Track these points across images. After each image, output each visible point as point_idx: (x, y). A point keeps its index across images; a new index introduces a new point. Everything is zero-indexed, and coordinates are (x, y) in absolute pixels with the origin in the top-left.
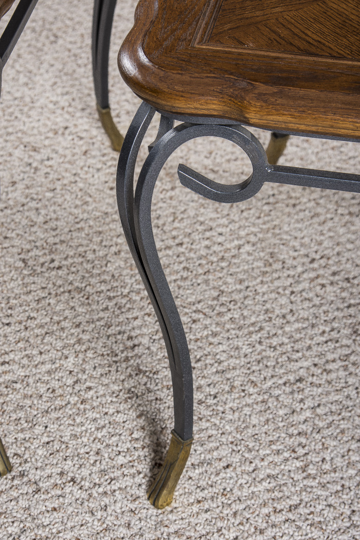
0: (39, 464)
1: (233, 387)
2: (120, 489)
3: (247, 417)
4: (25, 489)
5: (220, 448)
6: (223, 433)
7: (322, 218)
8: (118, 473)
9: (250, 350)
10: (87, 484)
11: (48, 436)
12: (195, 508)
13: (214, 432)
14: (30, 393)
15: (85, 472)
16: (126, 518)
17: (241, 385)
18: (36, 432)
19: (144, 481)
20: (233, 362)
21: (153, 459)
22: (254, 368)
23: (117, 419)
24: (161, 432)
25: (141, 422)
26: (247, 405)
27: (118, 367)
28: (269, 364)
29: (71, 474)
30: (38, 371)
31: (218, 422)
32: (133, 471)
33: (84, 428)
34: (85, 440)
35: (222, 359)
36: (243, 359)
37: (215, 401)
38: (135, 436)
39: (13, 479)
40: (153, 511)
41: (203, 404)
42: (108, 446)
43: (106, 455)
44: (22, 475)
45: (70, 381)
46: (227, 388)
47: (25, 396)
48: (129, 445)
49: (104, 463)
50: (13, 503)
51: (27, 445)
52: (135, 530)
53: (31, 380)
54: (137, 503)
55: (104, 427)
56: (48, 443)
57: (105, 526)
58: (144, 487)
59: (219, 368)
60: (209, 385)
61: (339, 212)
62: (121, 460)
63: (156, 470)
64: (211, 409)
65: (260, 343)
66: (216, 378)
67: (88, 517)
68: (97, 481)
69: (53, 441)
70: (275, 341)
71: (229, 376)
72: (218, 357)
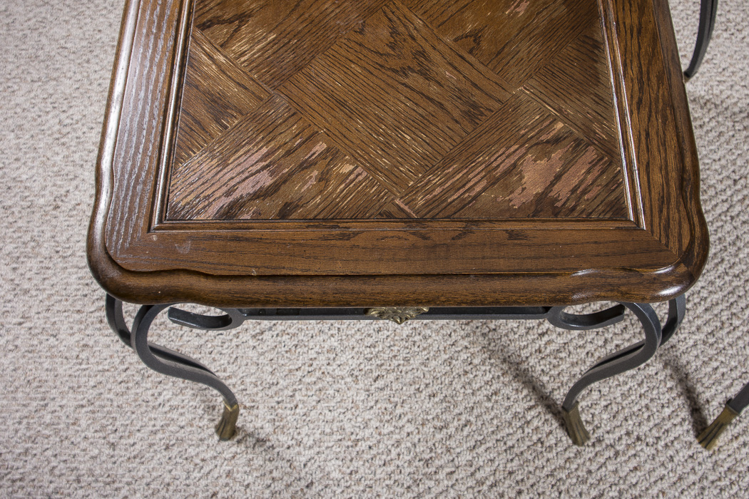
0: (608, 428)
1: (723, 323)
2: (675, 438)
3: (743, 350)
4: (607, 454)
5: (734, 384)
6: (731, 370)
7: (727, 136)
8: (668, 425)
9: (722, 283)
10: (650, 440)
11: (605, 400)
12: (735, 444)
13: (725, 370)
14: (575, 360)
15: (645, 428)
16: (690, 466)
17: (728, 319)
18: (595, 397)
19: (690, 427)
20: (715, 297)
21: (690, 406)
22: (732, 300)
23: (650, 373)
24: (686, 378)
25: (669, 371)
26: (739, 338)
27: (631, 320)
28: (741, 294)
29: (635, 433)
30: (573, 337)
31: (723, 360)
32: (679, 420)
33: (628, 386)
34: (633, 397)
35: (705, 295)
36: (720, 293)
37: (714, 340)
38: (669, 385)
39: (594, 445)
40: (706, 453)
41: (708, 345)
42: (652, 400)
43: (655, 410)
44: (599, 441)
45: (601, 343)
46: (719, 324)
47: (573, 365)
48: (667, 396)
49: (655, 417)
50: (604, 469)
51: (592, 411)
52: (700, 473)
53: (571, 348)
54: (692, 449)
55: (642, 382)
56: (607, 406)
57: (678, 475)
58: (691, 432)
59: (706, 305)
60: (705, 324)
61: (737, 128)
62: (667, 411)
63: (695, 415)
64: (714, 348)
65: (727, 274)
66: (707, 316)
67: (663, 471)
68: (657, 435)
69: (611, 404)
70: (736, 270)
71: (716, 312)
72: (701, 295)
